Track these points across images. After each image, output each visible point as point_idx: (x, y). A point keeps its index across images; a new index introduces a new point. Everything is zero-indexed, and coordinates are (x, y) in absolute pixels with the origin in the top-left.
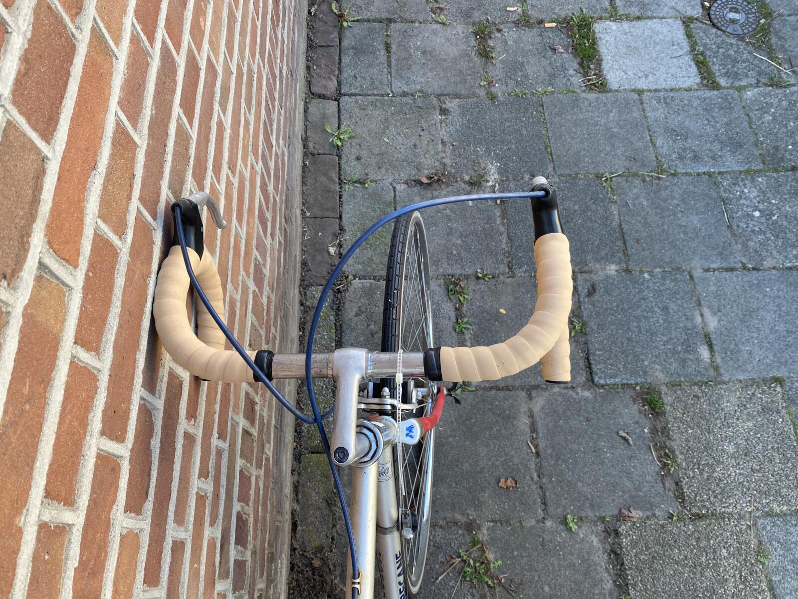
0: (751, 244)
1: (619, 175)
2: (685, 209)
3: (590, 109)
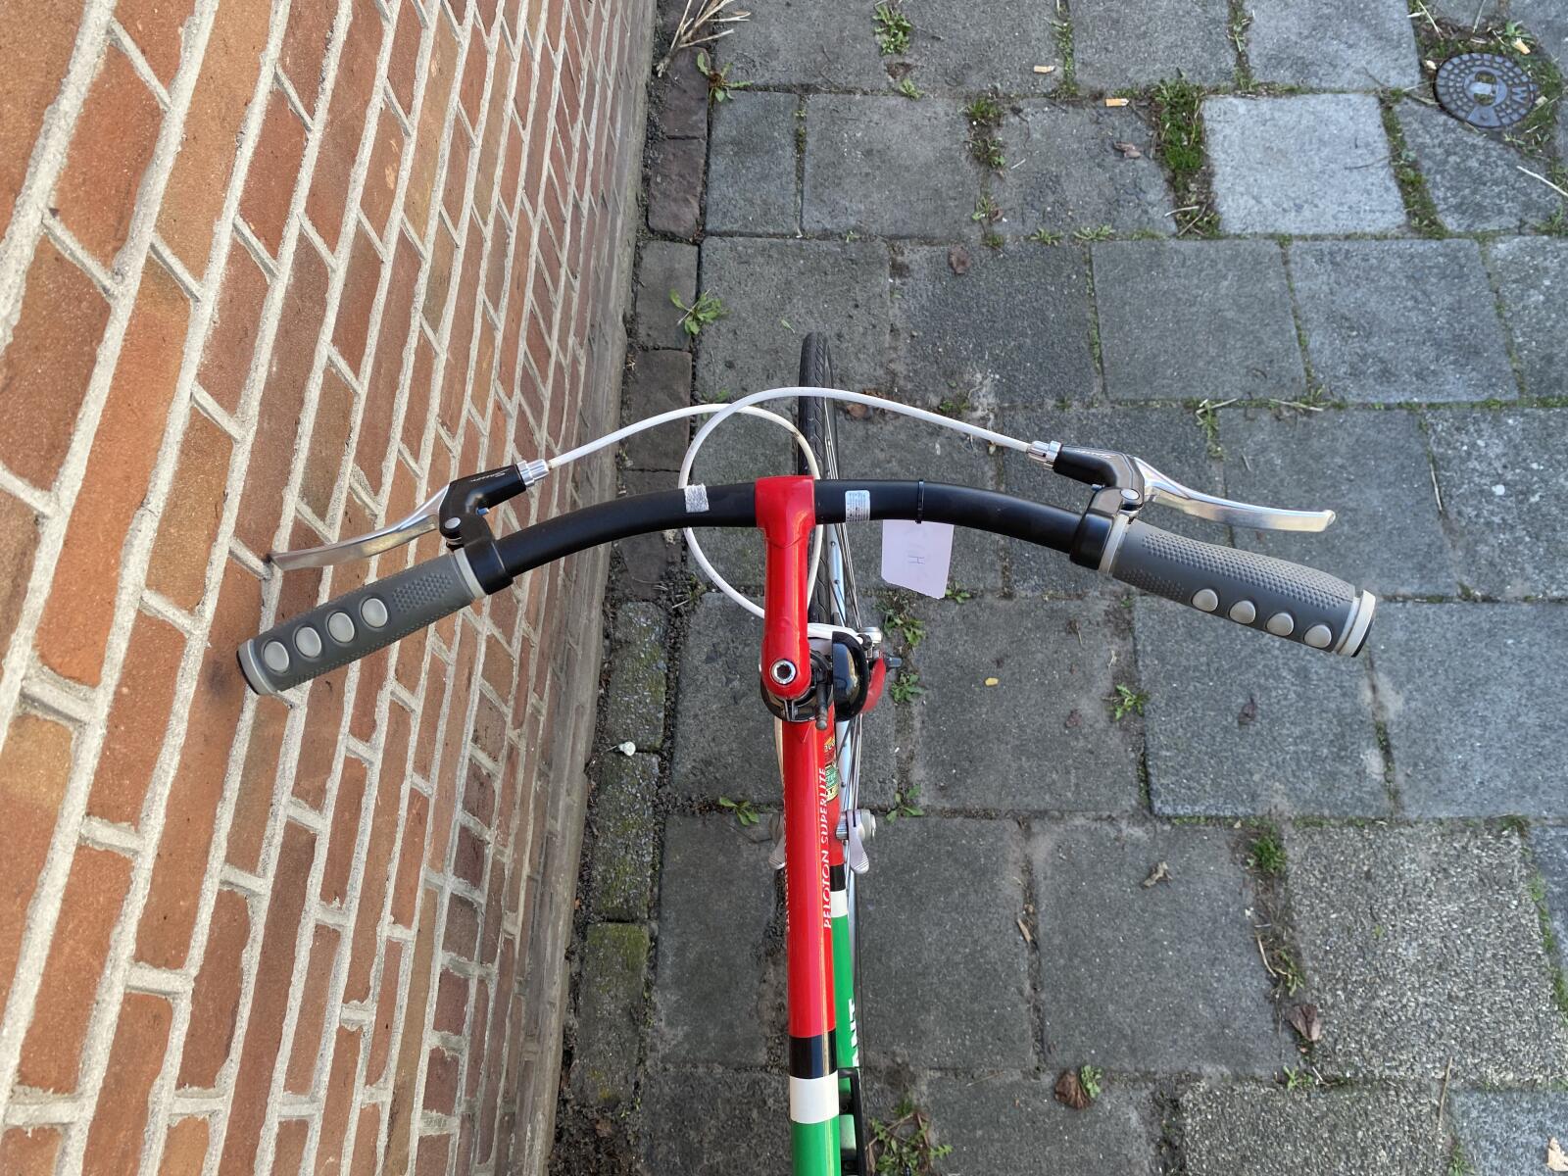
0: (1483, 549)
1: (1230, 405)
2: (1357, 475)
3: (1183, 271)
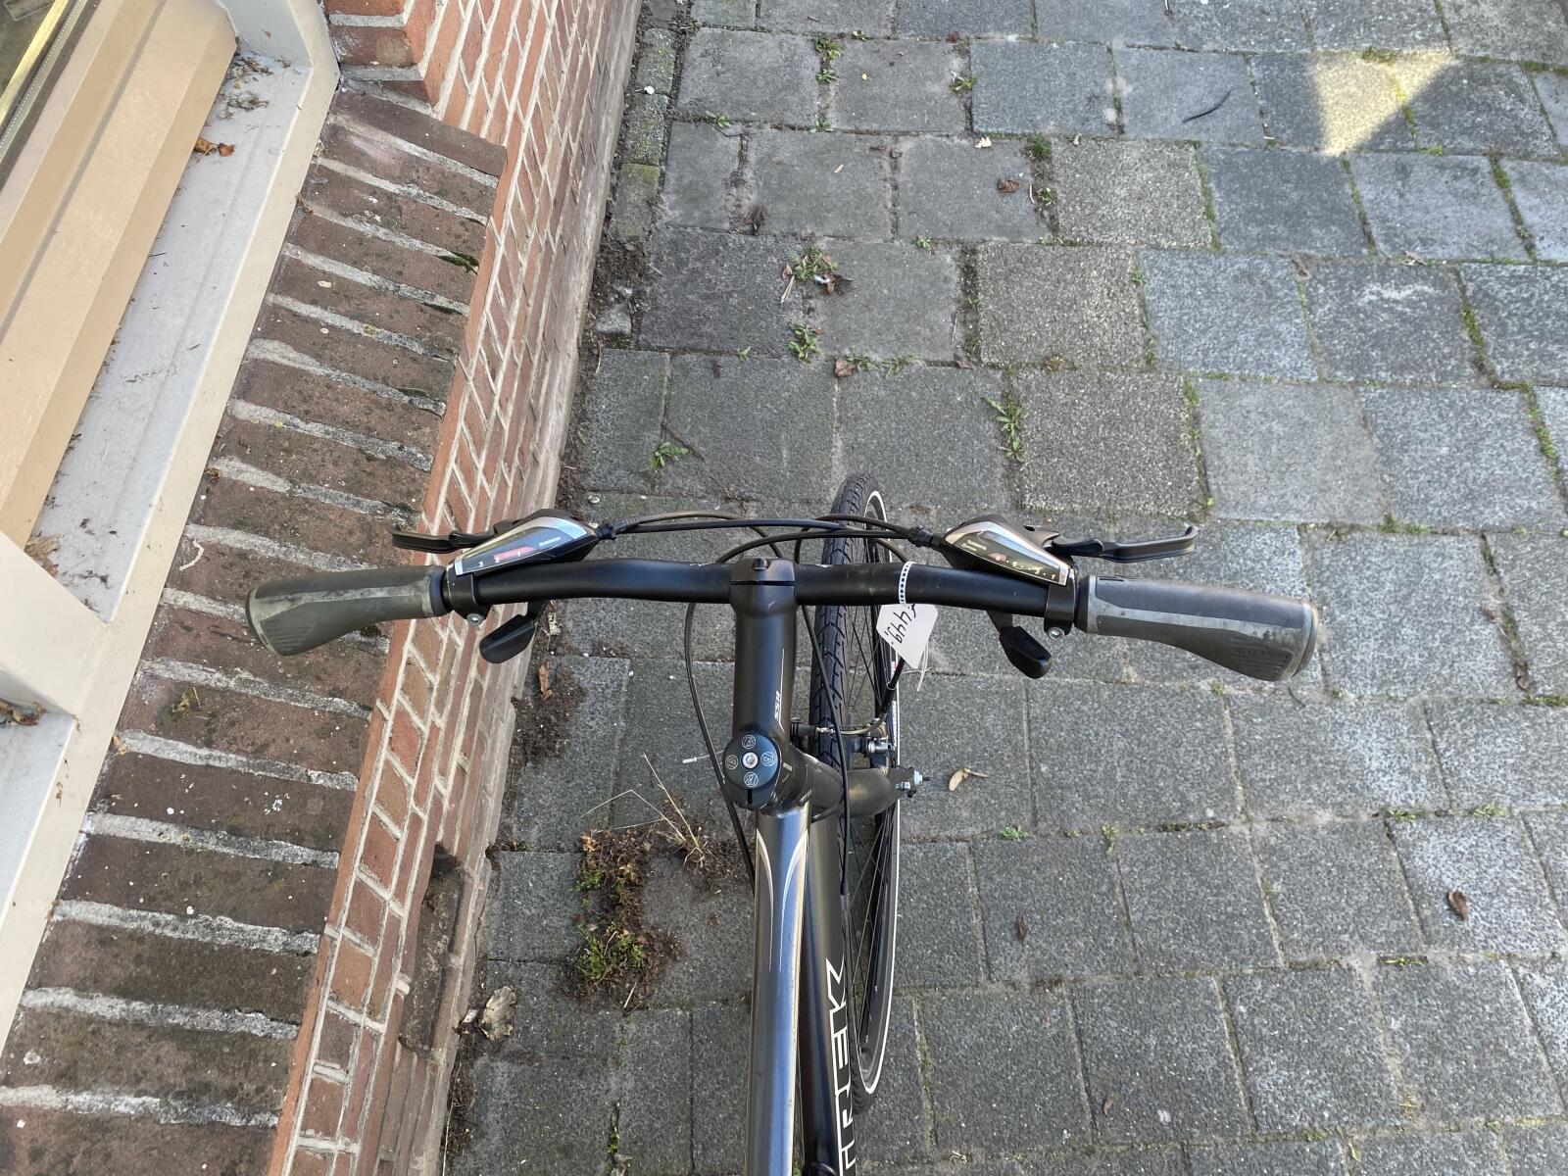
0: (1190, 28)
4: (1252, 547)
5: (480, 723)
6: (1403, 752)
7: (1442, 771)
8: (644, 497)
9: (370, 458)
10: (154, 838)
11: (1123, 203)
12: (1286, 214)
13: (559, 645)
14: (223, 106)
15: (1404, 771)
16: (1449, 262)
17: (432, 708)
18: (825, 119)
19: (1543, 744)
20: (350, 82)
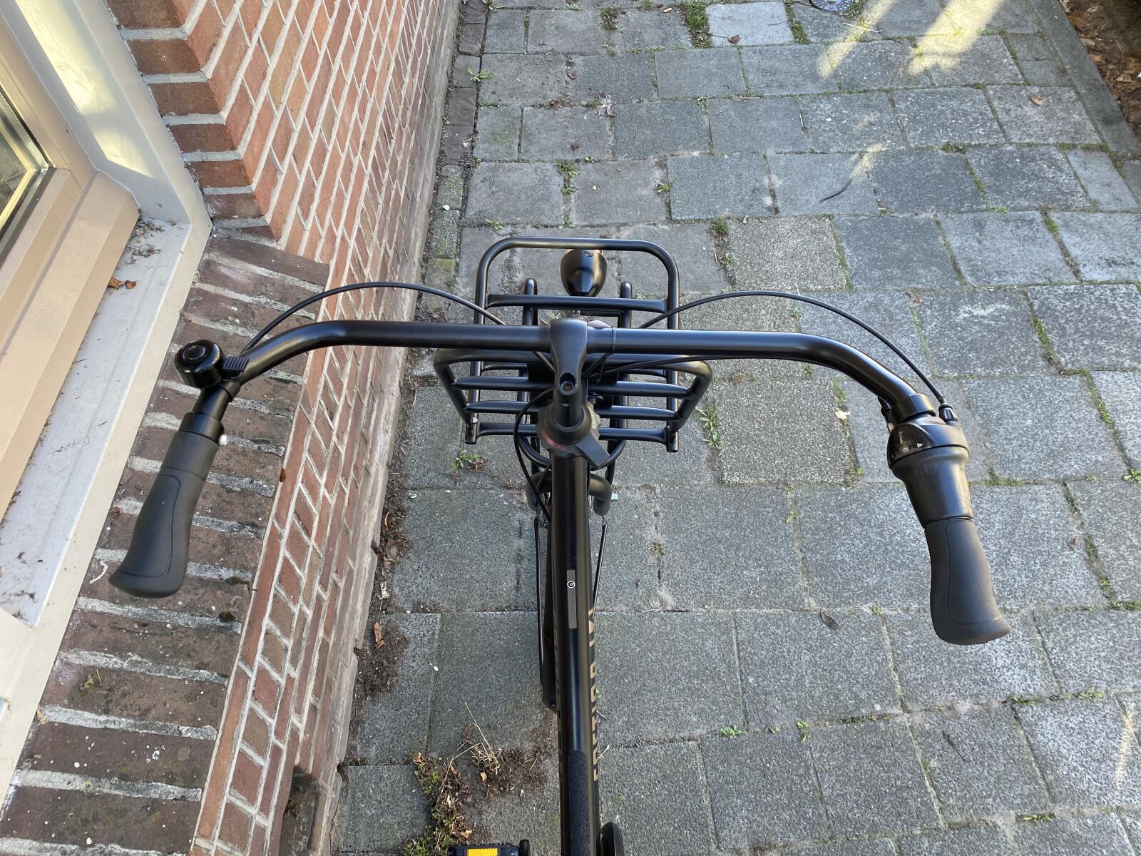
0: (820, 138)
1: (712, 97)
2: (766, 117)
3: (694, 58)
4: (894, 502)
5: (327, 672)
6: (1021, 652)
7: (1051, 664)
8: (449, 491)
9: (229, 491)
10: (64, 786)
11: (781, 261)
12: (898, 260)
13: (388, 605)
14: (129, 255)
15: (1023, 667)
16: (1019, 286)
17: (288, 665)
18: (568, 219)
19: (1126, 639)
20: (220, 230)
